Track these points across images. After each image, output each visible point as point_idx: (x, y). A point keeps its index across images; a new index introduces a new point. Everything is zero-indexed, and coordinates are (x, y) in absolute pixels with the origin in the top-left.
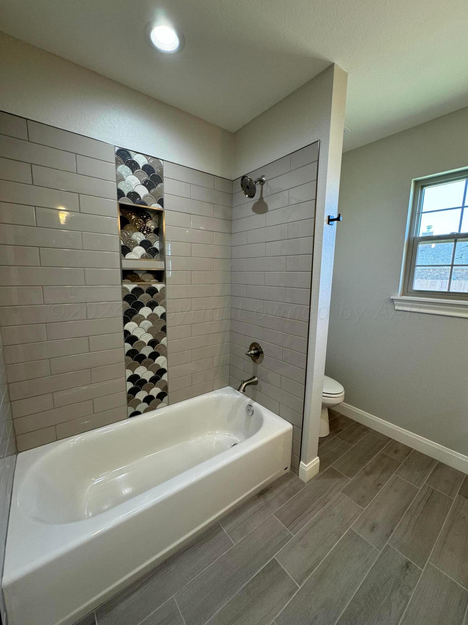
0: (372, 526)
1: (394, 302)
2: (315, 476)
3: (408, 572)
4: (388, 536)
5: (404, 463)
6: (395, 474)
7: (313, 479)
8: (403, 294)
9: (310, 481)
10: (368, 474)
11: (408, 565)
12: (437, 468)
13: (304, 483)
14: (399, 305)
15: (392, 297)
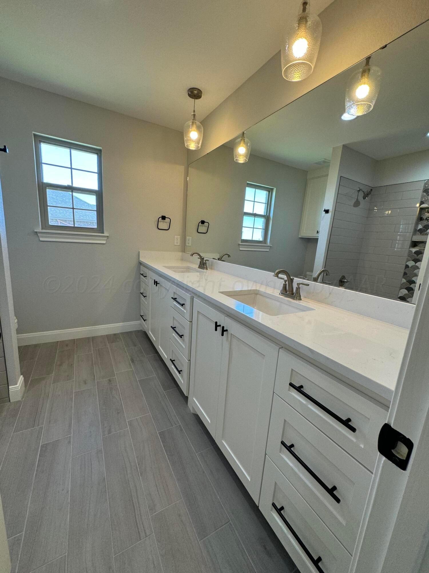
0: (84, 383)
1: (38, 235)
2: (24, 393)
3: (111, 382)
4: (94, 379)
5: (76, 347)
6: (76, 355)
7: (24, 395)
8: (42, 229)
9: (23, 397)
10: (61, 365)
11: (110, 381)
12: (93, 341)
13: (20, 401)
14: (42, 237)
15: (35, 231)
